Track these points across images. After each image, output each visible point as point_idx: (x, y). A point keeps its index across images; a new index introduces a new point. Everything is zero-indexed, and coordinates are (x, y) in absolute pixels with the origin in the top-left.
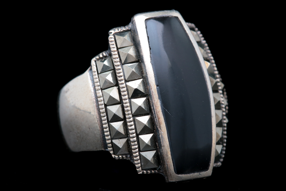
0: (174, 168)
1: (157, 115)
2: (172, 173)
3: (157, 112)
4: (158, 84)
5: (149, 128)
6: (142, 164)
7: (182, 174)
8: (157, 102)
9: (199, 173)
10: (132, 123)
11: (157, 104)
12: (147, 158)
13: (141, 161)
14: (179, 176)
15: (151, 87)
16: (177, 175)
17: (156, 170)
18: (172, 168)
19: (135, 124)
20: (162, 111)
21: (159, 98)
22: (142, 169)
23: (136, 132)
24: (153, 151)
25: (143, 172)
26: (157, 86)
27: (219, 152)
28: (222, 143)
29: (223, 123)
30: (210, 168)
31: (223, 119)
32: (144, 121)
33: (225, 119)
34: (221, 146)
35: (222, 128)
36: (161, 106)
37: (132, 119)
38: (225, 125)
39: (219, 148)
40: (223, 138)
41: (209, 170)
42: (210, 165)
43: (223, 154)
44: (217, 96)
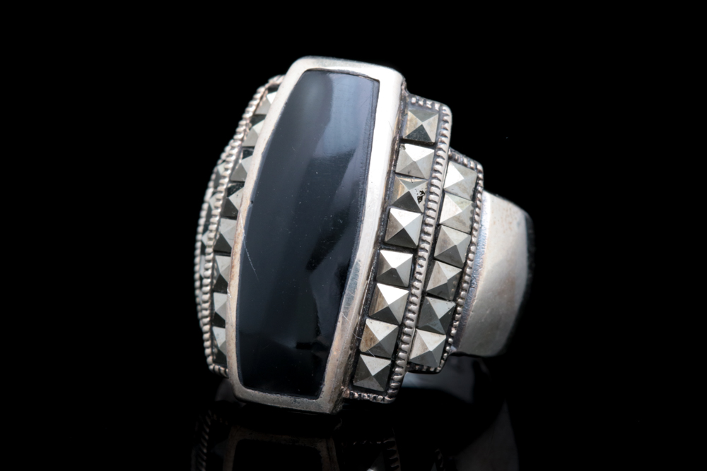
0: (238, 372)
1: (233, 260)
3: (234, 255)
5: (226, 281)
6: (213, 350)
7: (255, 390)
8: (239, 234)
10: (211, 264)
11: (238, 238)
12: (217, 341)
13: (211, 343)
14: (248, 392)
15: (242, 201)
16: (245, 389)
18: (235, 371)
19: (213, 268)
20: (240, 254)
21: (245, 228)
22: (214, 361)
23: (211, 283)
25: (214, 367)
26: (252, 202)
27: (373, 372)
28: (394, 358)
29: (405, 318)
30: (321, 396)
31: (407, 310)
32: (222, 267)
33: (411, 311)
34: (388, 362)
35: (396, 326)
36: (243, 244)
37: (212, 256)
38: (408, 322)
39: (375, 365)
40: (397, 349)
41: (319, 400)
42: (322, 388)
43: (393, 379)
44: (396, 260)
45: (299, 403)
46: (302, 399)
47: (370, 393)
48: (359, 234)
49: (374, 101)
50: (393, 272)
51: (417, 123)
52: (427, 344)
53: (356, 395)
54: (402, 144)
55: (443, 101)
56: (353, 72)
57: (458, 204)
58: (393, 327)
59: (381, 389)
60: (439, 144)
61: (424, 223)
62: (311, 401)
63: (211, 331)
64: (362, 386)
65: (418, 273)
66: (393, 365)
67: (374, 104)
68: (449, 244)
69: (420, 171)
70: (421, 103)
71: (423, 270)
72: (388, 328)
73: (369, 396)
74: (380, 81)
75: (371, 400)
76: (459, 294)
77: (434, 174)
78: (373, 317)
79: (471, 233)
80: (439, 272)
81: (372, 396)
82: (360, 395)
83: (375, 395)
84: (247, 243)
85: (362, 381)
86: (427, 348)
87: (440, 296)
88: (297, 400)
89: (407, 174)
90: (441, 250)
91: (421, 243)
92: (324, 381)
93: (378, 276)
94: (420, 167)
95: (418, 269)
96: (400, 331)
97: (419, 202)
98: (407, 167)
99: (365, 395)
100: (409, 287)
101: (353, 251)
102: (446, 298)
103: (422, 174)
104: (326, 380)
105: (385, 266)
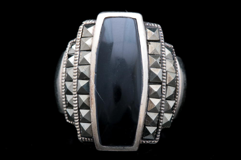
0: (99, 140)
1: (91, 96)
2: (97, 144)
3: (91, 94)
4: (96, 72)
5: (86, 105)
6: (81, 132)
7: (107, 146)
8: (92, 86)
9: (123, 147)
10: (76, 99)
11: (92, 88)
12: (84, 128)
13: (80, 129)
14: (104, 147)
15: (91, 73)
16: (102, 146)
17: (92, 138)
18: (98, 140)
19: (78, 100)
20: (95, 94)
21: (95, 83)
22: (81, 136)
23: (78, 106)
24: (89, 124)
25: (82, 138)
26: (96, 73)
27: (151, 132)
28: (158, 125)
29: (161, 110)
30: (134, 145)
31: (161, 107)
32: (84, 99)
33: (162, 107)
34: (156, 128)
35: (158, 114)
36: (95, 90)
37: (76, 95)
38: (162, 111)
39: (151, 129)
40: (159, 122)
41: (133, 146)
42: (134, 142)
43: (158, 134)
44: (156, 88)
45: (125, 149)
46: (126, 147)
47: (149, 140)
48: (142, 80)
49: (136, 27)
50: (156, 93)
51: (152, 33)
52: (167, 118)
53: (144, 142)
54: (149, 42)
55: (157, 23)
56: (125, 17)
57: (170, 62)
58: (157, 114)
59: (153, 138)
60: (161, 40)
61: (163, 72)
62: (130, 147)
63: (80, 125)
64: (146, 138)
65: (163, 92)
66: (158, 128)
67: (137, 28)
68: (172, 79)
69: (158, 52)
70: (150, 25)
71: (165, 90)
72: (155, 114)
73: (149, 142)
74: (136, 19)
75: (149, 143)
76: (176, 97)
77: (163, 52)
78: (149, 112)
79: (176, 73)
80: (169, 90)
81: (150, 141)
82: (145, 142)
83: (151, 141)
84: (97, 90)
85: (147, 137)
86: (167, 120)
87: (170, 99)
88: (125, 148)
89: (153, 54)
90: (169, 82)
91: (163, 80)
92: (135, 139)
93: (149, 95)
94: (157, 51)
95: (163, 90)
96: (159, 115)
97: (160, 64)
98: (153, 51)
99: (147, 141)
100: (161, 98)
101: (142, 87)
102: (172, 99)
103: (158, 53)
104: (136, 138)
105: (152, 91)
